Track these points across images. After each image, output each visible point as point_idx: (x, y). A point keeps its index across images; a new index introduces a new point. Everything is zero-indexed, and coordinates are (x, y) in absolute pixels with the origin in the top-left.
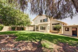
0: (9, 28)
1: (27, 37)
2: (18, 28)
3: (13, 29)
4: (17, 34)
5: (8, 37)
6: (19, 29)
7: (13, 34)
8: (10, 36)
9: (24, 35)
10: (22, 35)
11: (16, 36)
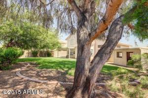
0: (28, 53)
1: (52, 65)
2: (41, 53)
3: (34, 54)
4: (39, 61)
5: (29, 65)
6: (44, 55)
7: (35, 62)
8: (31, 64)
9: (49, 62)
10: (46, 63)
11: (39, 64)
